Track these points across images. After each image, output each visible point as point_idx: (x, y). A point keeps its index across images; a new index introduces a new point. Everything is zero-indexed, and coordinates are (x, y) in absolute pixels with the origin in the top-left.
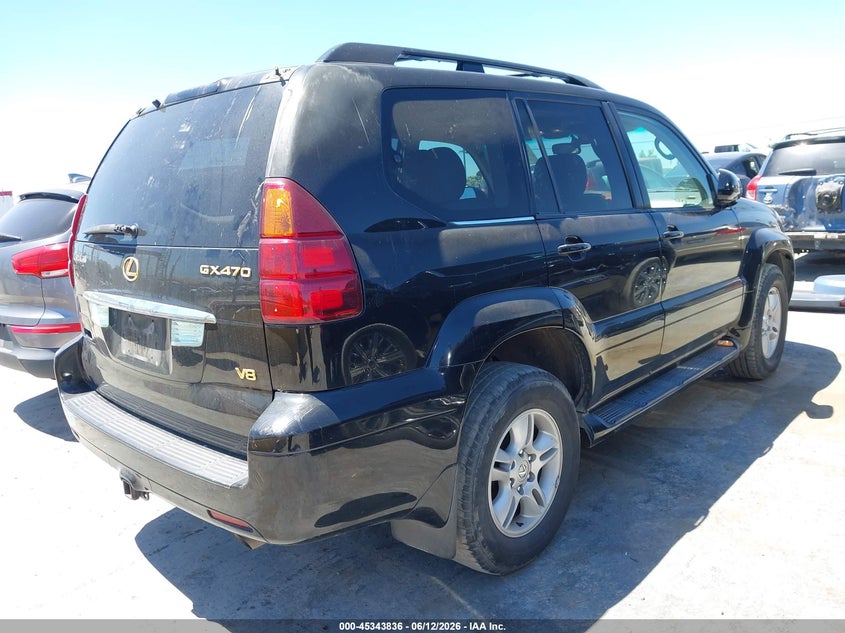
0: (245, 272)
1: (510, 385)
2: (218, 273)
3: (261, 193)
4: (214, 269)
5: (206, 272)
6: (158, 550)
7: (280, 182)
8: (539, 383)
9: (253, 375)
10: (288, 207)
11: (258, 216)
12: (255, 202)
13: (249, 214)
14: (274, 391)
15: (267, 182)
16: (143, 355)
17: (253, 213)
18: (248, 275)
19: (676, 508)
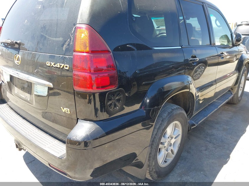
0: (66, 67)
1: (169, 113)
2: (54, 66)
3: (75, 31)
4: (53, 64)
5: (49, 65)
6: (31, 162)
7: (84, 26)
8: (178, 112)
9: (69, 111)
10: (87, 38)
11: (73, 41)
12: (71, 34)
13: (69, 40)
14: (78, 119)
15: (78, 25)
16: (23, 95)
17: (70, 40)
18: (67, 68)
19: (217, 154)
